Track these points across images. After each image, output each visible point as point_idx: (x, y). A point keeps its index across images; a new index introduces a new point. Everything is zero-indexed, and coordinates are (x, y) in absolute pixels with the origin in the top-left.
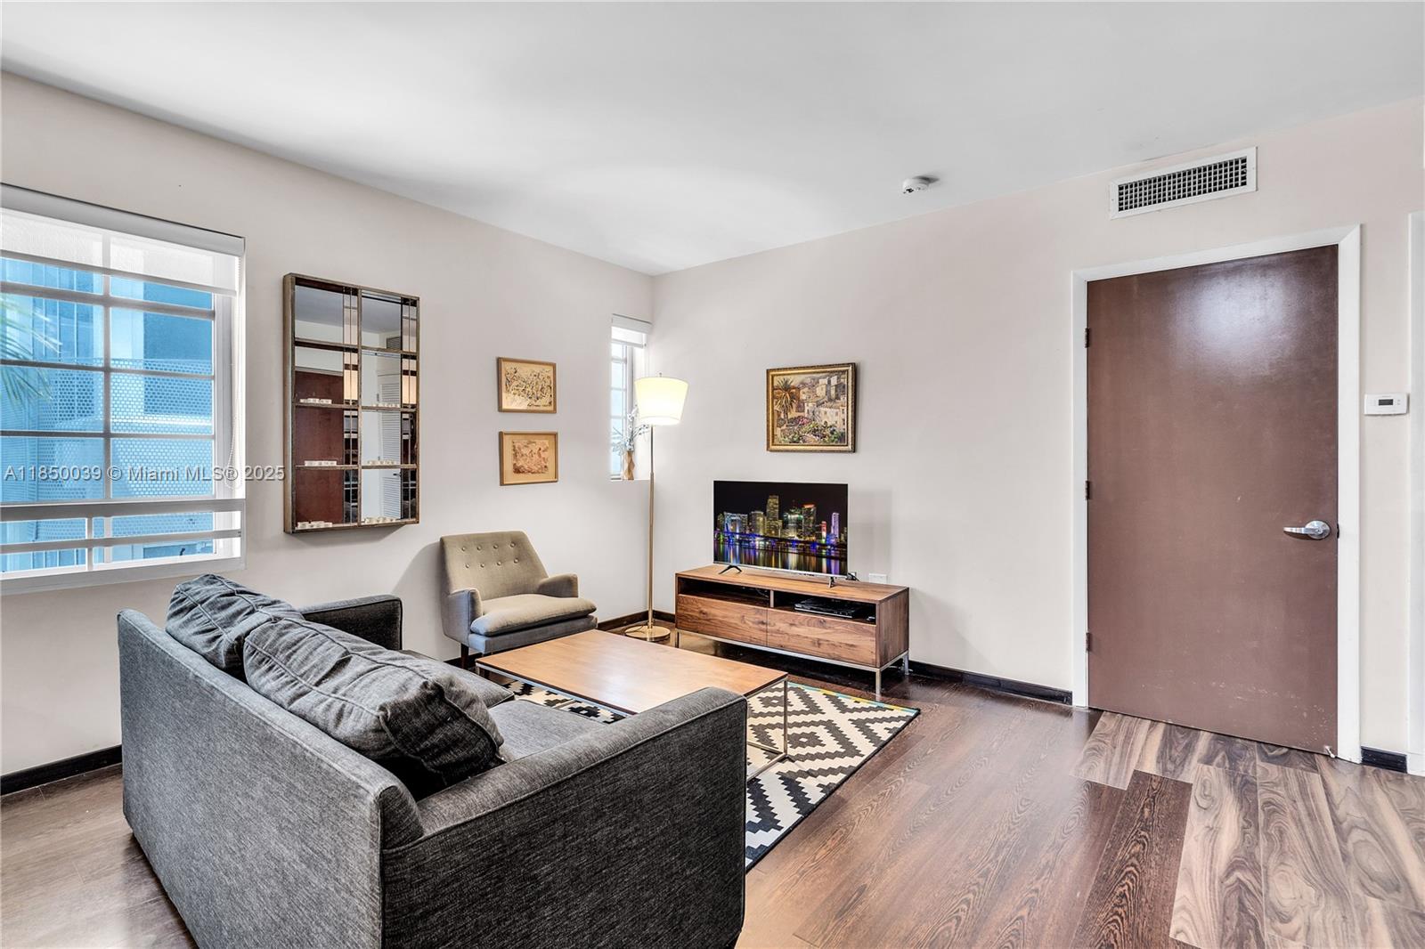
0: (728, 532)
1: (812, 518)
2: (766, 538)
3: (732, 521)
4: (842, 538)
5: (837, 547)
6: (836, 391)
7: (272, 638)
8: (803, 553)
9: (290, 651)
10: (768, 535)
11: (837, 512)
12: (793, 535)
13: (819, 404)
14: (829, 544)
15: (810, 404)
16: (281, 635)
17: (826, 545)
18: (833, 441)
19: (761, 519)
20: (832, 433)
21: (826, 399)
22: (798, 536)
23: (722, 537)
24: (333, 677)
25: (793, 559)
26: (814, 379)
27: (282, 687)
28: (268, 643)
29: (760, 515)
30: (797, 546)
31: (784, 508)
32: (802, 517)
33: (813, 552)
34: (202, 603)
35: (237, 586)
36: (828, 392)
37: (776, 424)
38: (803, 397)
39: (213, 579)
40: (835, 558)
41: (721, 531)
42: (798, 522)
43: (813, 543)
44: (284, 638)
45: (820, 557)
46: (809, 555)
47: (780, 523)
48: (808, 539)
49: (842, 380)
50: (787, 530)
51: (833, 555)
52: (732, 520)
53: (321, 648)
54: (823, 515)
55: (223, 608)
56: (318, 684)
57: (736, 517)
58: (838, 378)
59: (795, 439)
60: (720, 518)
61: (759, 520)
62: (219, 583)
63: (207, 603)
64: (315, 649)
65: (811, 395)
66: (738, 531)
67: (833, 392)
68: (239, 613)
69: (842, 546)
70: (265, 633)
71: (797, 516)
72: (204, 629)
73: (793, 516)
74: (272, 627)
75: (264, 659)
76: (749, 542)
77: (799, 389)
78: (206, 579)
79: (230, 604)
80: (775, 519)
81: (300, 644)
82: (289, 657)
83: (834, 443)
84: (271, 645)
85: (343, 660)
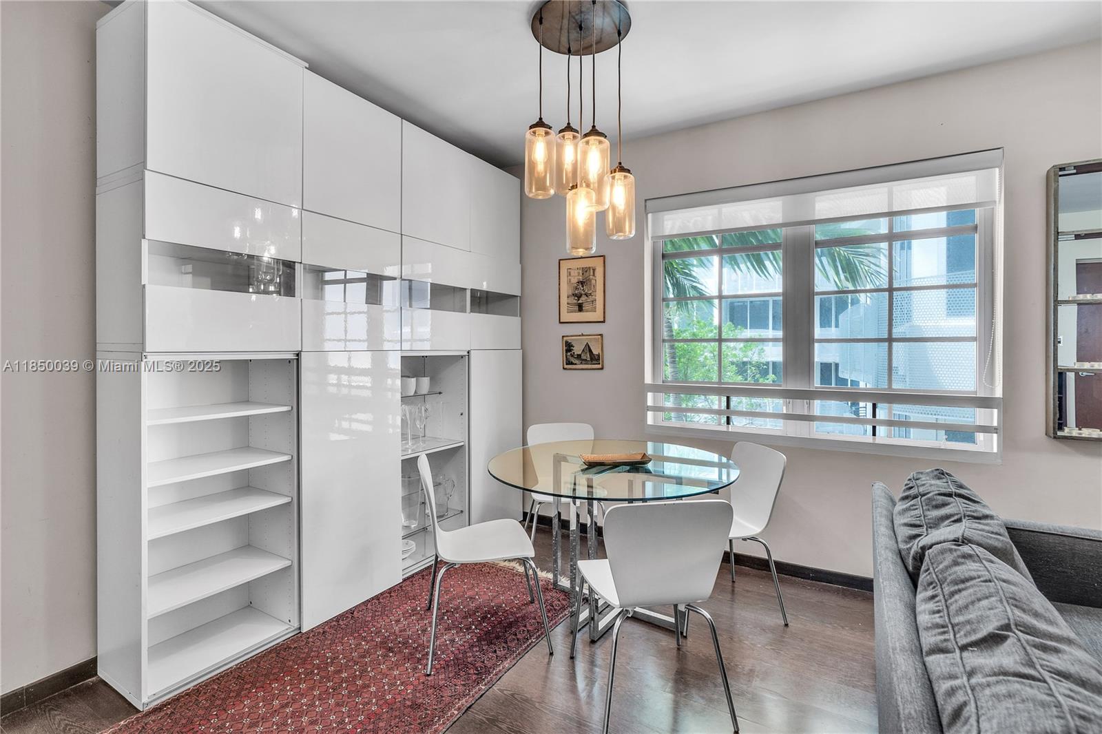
7: (946, 563)
9: (956, 587)
16: (956, 563)
24: (982, 650)
27: (931, 628)
28: (941, 566)
34: (923, 495)
35: (961, 487)
39: (941, 474)
44: (957, 568)
53: (985, 603)
55: (937, 507)
56: (963, 648)
62: (944, 480)
63: (925, 497)
64: (979, 600)
68: (947, 517)
70: (942, 553)
72: (912, 522)
74: (951, 550)
75: (931, 583)
78: (936, 473)
79: (944, 505)
81: (968, 584)
82: (952, 594)
84: (942, 571)
85: (998, 636)
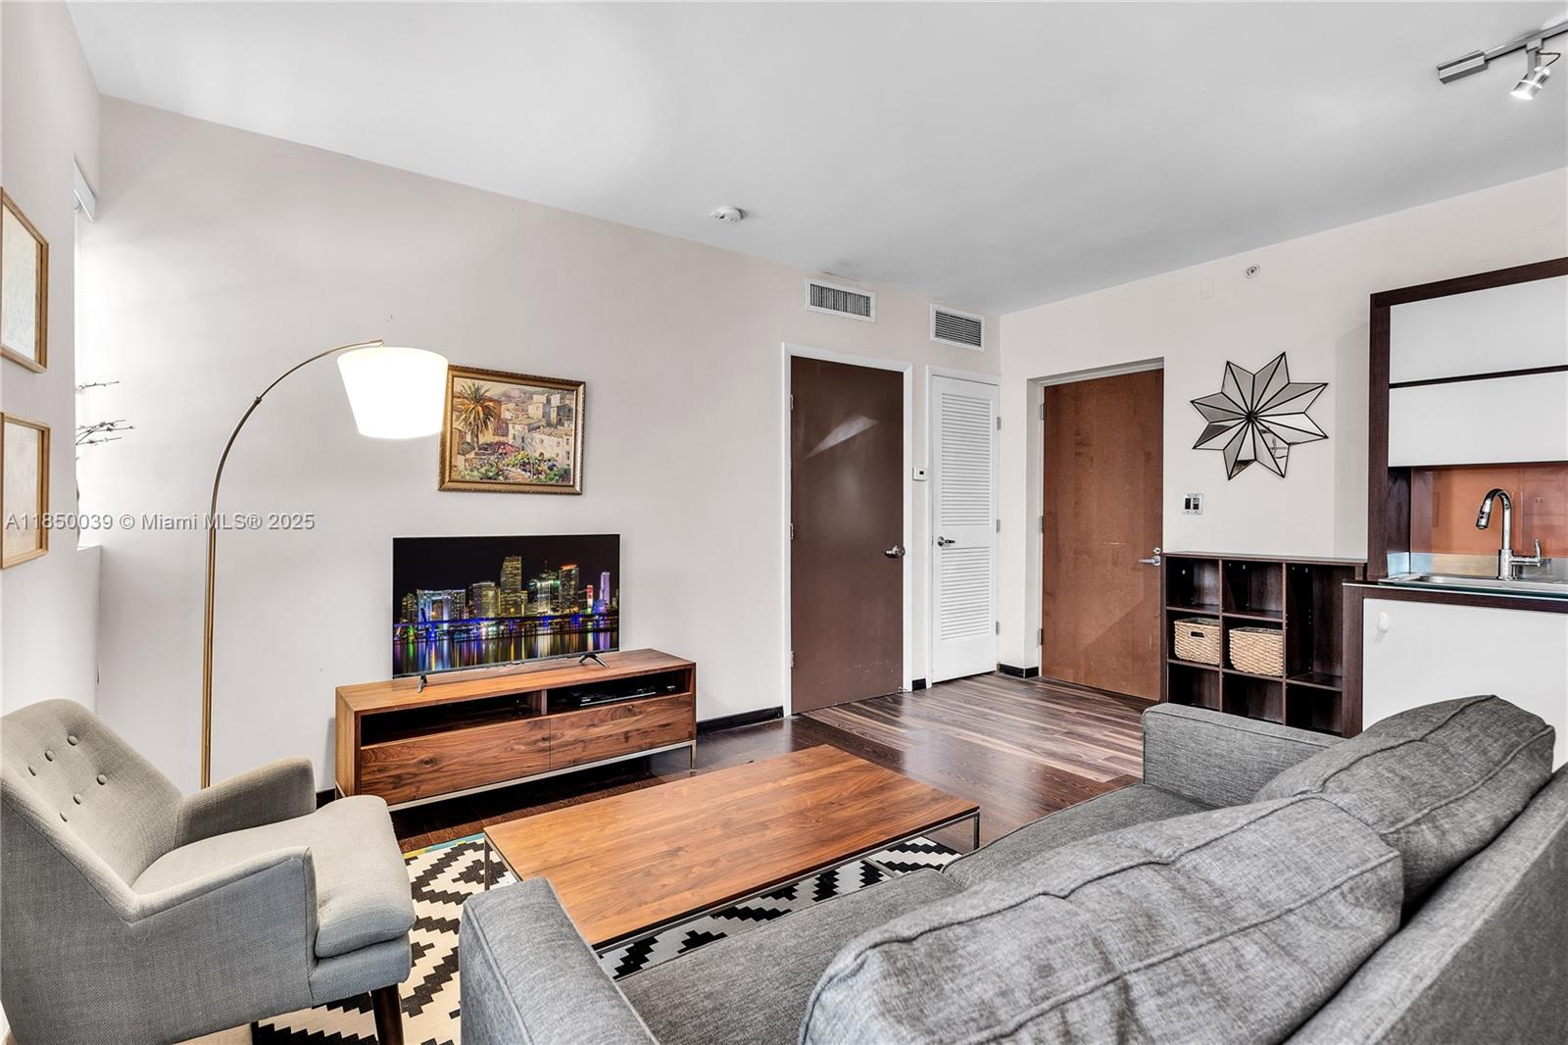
0: (425, 622)
1: (573, 583)
2: (499, 621)
3: (434, 602)
4: (614, 603)
5: (607, 615)
6: (558, 414)
8: (560, 631)
10: (504, 615)
11: (607, 571)
12: (544, 608)
13: (533, 429)
14: (596, 614)
15: (518, 427)
17: (592, 615)
18: (551, 479)
19: (491, 593)
20: (551, 468)
21: (543, 423)
22: (554, 610)
23: (411, 632)
25: (544, 643)
26: (524, 393)
29: (489, 588)
30: (551, 624)
31: (530, 573)
32: (559, 582)
33: (575, 627)
36: (546, 415)
37: (455, 449)
38: (506, 415)
40: (605, 630)
41: (411, 621)
42: (553, 590)
43: (575, 616)
45: (584, 632)
46: (570, 633)
47: (524, 595)
48: (567, 611)
49: (567, 402)
50: (534, 605)
51: (602, 626)
52: (434, 605)
54: (589, 577)
57: (443, 595)
58: (561, 398)
59: (491, 474)
60: (407, 601)
61: (486, 595)
65: (520, 414)
66: (446, 618)
67: (554, 416)
69: (613, 614)
71: (552, 582)
73: (544, 584)
76: (468, 631)
77: (499, 402)
80: (515, 591)
83: (553, 482)
